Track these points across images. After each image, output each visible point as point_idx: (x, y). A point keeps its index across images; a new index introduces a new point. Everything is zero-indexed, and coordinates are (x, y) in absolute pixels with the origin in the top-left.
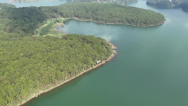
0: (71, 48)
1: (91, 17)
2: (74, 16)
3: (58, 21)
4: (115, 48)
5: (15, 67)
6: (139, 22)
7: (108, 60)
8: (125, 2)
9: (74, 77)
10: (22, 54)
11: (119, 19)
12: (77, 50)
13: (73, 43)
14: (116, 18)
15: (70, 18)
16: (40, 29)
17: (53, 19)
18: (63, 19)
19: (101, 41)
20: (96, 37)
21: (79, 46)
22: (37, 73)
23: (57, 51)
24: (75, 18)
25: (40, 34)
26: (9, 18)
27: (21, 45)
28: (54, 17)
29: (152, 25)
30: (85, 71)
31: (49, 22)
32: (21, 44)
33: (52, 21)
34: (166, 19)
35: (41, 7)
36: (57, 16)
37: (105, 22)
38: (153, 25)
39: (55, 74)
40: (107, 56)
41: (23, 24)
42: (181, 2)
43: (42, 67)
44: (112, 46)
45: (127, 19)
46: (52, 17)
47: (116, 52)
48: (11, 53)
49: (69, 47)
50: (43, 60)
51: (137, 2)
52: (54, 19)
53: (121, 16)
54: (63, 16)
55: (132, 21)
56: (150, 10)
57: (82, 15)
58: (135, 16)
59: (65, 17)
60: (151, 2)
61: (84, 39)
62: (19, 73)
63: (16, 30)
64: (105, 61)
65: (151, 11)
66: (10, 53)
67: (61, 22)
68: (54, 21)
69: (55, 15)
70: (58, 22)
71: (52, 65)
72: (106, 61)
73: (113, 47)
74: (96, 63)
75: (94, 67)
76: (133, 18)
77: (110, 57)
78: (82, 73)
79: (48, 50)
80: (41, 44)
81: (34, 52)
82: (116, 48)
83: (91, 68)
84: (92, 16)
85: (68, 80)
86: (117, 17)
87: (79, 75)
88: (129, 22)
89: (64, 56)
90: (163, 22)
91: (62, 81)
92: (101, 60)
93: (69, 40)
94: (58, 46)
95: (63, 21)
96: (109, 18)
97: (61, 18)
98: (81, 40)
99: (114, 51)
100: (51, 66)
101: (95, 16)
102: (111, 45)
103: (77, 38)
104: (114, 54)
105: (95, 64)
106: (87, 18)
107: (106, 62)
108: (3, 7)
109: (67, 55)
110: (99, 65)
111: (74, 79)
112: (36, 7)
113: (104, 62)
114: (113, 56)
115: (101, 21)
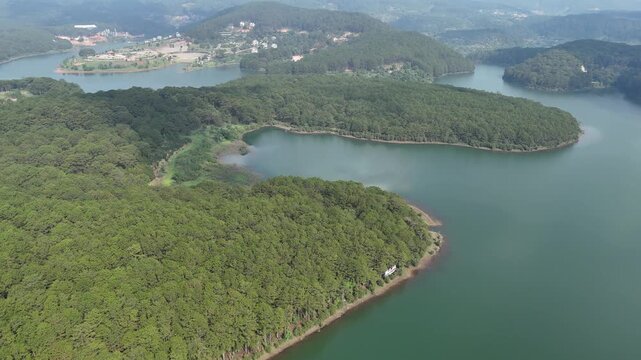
0: (294, 225)
1: (333, 121)
2: (275, 119)
3: (227, 136)
4: (434, 224)
5: (119, 291)
6: (496, 137)
7: (420, 266)
8: (434, 75)
9: (314, 328)
10: (137, 247)
11: (427, 127)
12: (315, 231)
13: (297, 205)
14: (416, 124)
15: (265, 125)
16: (170, 160)
17: (208, 127)
18: (240, 127)
19: (385, 200)
20: (366, 186)
21: (318, 215)
22: (196, 315)
23: (250, 234)
24: (280, 125)
25: (173, 178)
26: (68, 127)
27: (127, 216)
28: (212, 122)
29: (540, 148)
30: (349, 306)
31: (196, 138)
32: (126, 211)
33: (208, 134)
34: (582, 128)
35: (167, 89)
36: (222, 117)
37: (381, 138)
38: (545, 148)
39: (254, 315)
40: (417, 251)
41: (116, 144)
42: (618, 74)
43: (209, 293)
44: (423, 217)
45: (455, 129)
46: (207, 123)
47: (441, 237)
48: (100, 242)
49: (286, 220)
50: (208, 264)
51: (471, 73)
52: (212, 128)
53: (436, 119)
54: (241, 120)
55: (475, 134)
56: (525, 100)
57: (305, 113)
58: (482, 119)
59: (247, 123)
60: (519, 76)
61: (326, 193)
62: (135, 312)
63: (95, 164)
64: (412, 268)
65: (530, 101)
66: (95, 242)
67: (237, 139)
68: (213, 136)
69: (216, 113)
70: (226, 138)
71: (243, 283)
72: (414, 268)
73: (427, 220)
74: (383, 276)
75: (379, 290)
76: (475, 125)
77: (426, 256)
78: (338, 313)
79: (221, 232)
80: (191, 210)
81: (175, 239)
82: (439, 224)
83: (367, 296)
84: (336, 118)
85: (295, 340)
86: (421, 121)
87: (331, 318)
88: (462, 138)
89: (274, 251)
90: (576, 138)
91: (276, 342)
92: (398, 267)
93: (281, 198)
94: (251, 216)
95: (240, 136)
96: (393, 124)
97: (233, 126)
98: (320, 196)
99: (434, 235)
100: (239, 286)
101: (347, 119)
102: (420, 215)
103: (304, 190)
104: (437, 244)
105: (380, 278)
106: (320, 124)
107: (415, 273)
108: (38, 89)
109: (285, 249)
110: (392, 283)
111: (316, 332)
112: (151, 90)
113: (407, 273)
114: (435, 253)
115: (368, 134)
